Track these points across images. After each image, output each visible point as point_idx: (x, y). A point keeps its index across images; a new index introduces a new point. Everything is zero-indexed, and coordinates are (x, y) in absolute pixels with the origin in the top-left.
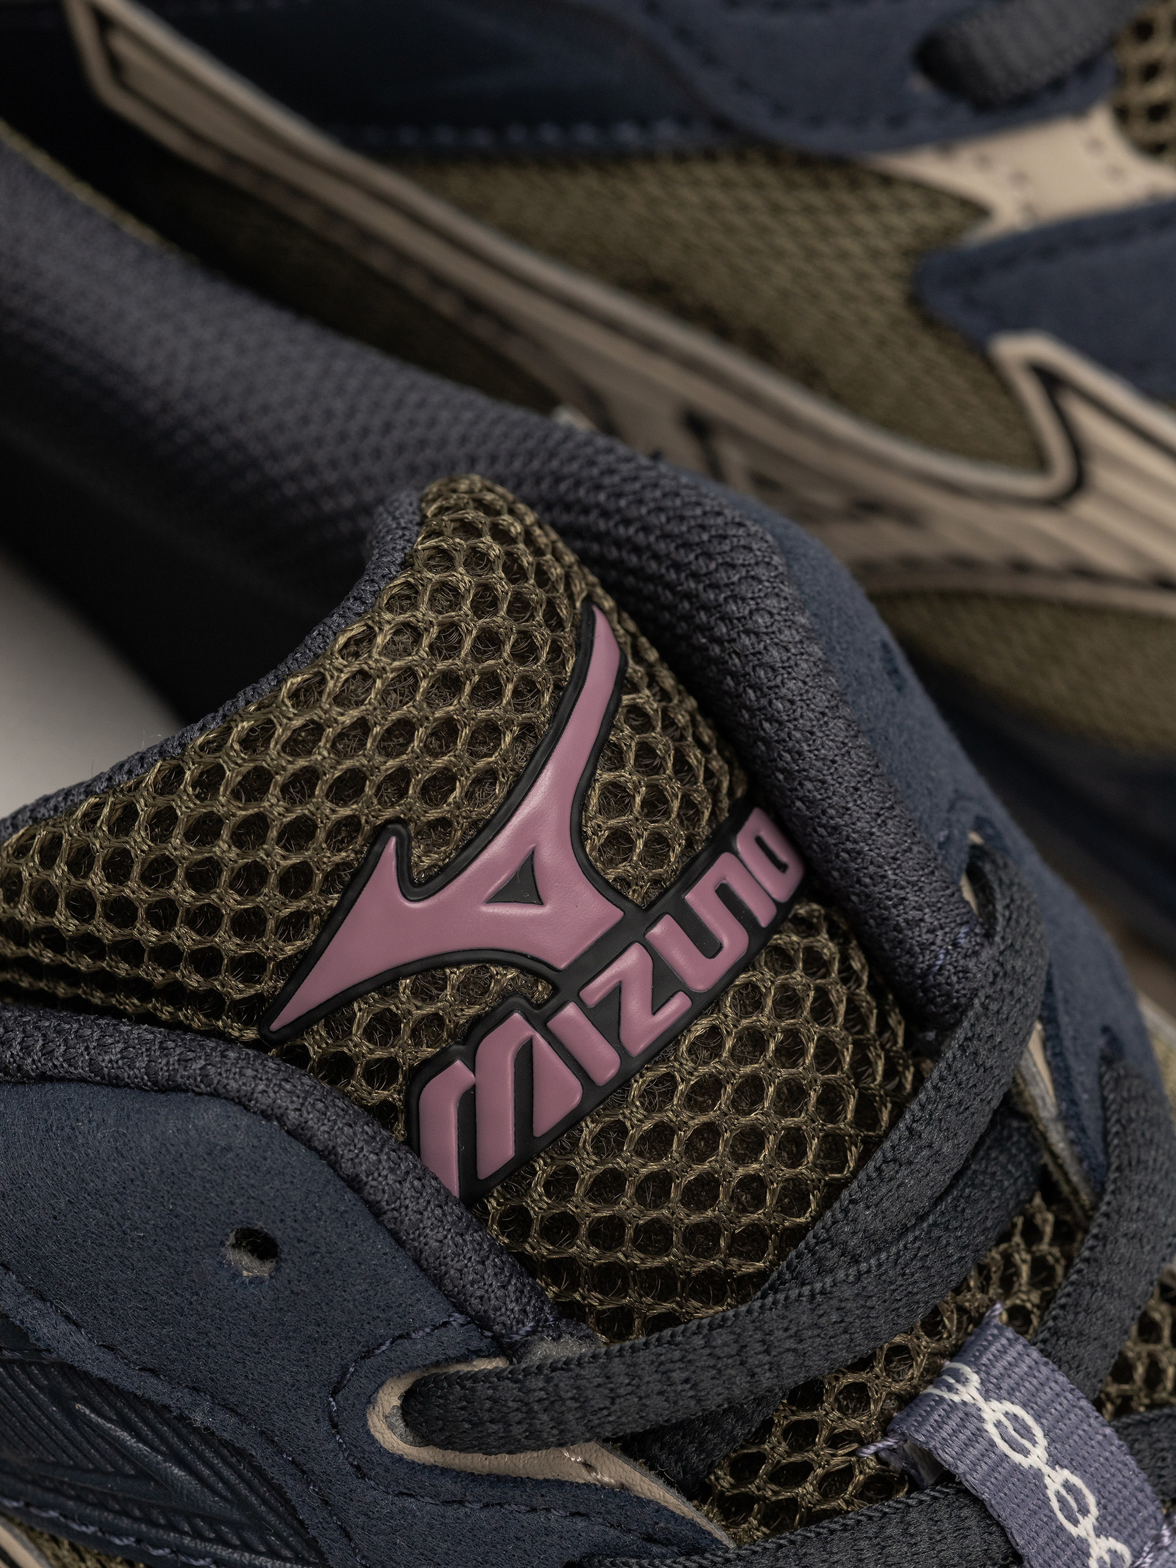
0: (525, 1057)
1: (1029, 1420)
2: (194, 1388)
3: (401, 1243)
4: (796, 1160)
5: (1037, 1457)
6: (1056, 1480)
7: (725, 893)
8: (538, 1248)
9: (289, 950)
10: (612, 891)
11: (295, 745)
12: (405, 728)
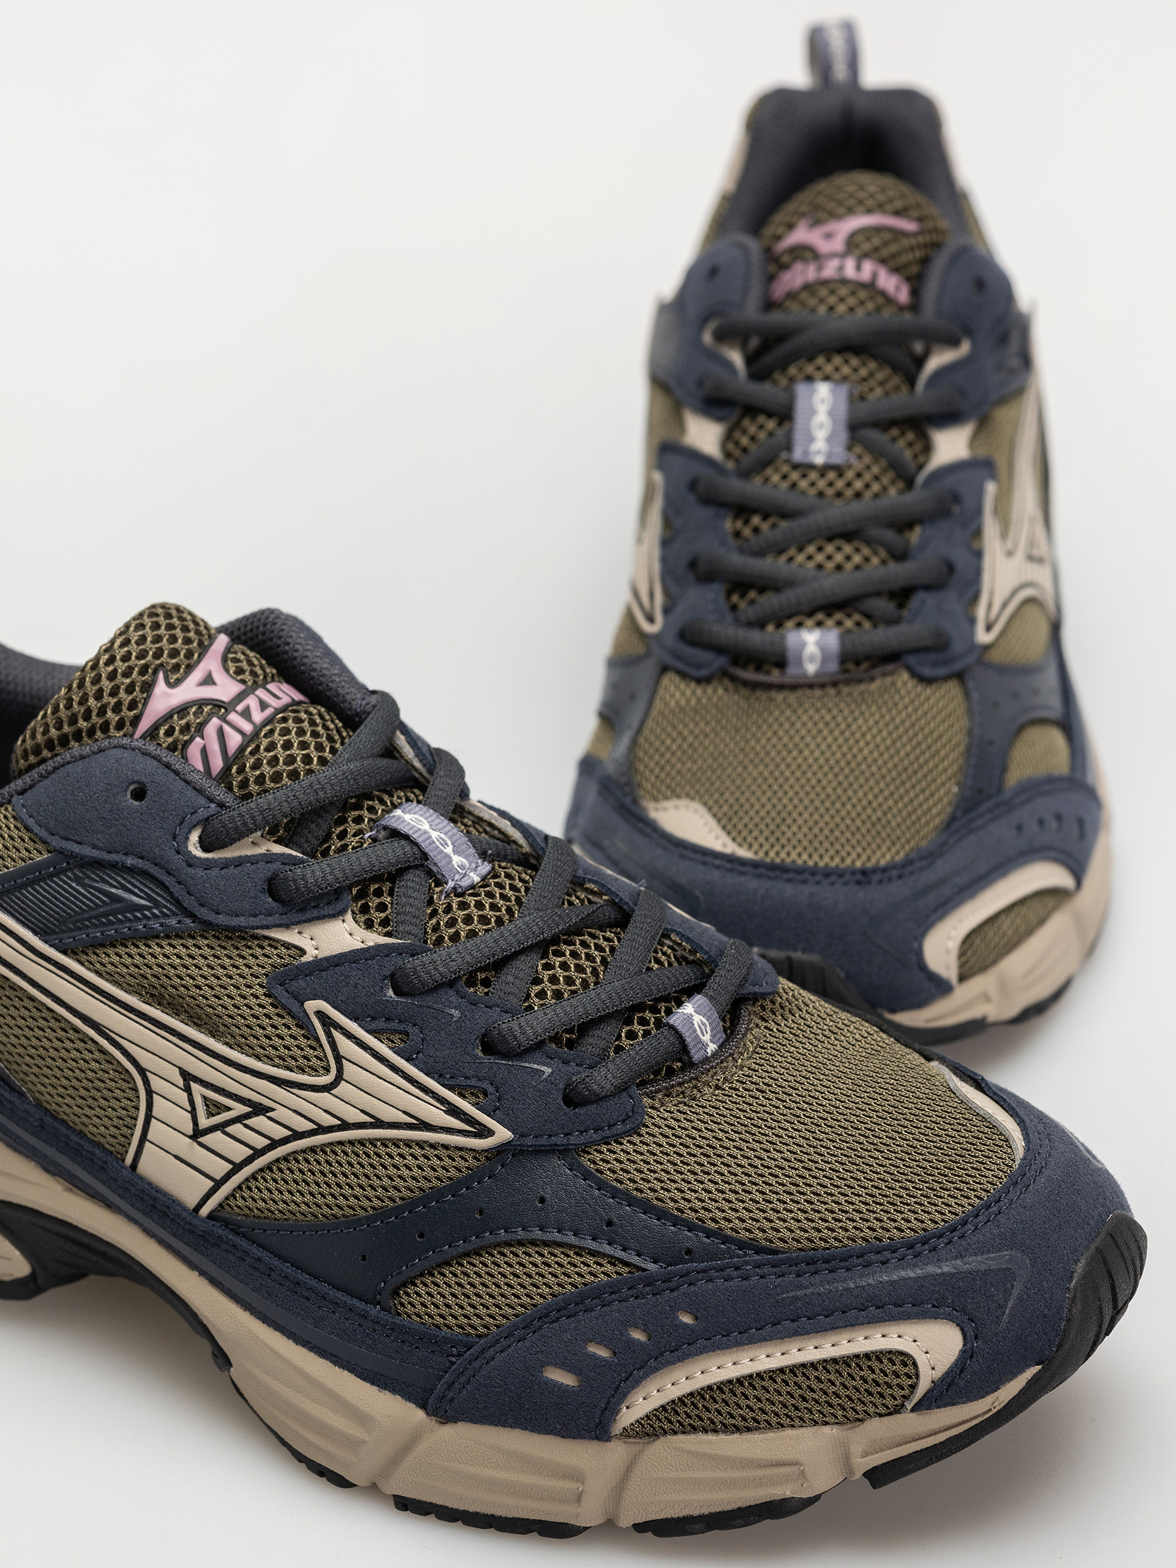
0: (221, 733)
1: (423, 821)
3: (187, 783)
5: (426, 827)
6: (434, 834)
9: (133, 714)
10: (243, 682)
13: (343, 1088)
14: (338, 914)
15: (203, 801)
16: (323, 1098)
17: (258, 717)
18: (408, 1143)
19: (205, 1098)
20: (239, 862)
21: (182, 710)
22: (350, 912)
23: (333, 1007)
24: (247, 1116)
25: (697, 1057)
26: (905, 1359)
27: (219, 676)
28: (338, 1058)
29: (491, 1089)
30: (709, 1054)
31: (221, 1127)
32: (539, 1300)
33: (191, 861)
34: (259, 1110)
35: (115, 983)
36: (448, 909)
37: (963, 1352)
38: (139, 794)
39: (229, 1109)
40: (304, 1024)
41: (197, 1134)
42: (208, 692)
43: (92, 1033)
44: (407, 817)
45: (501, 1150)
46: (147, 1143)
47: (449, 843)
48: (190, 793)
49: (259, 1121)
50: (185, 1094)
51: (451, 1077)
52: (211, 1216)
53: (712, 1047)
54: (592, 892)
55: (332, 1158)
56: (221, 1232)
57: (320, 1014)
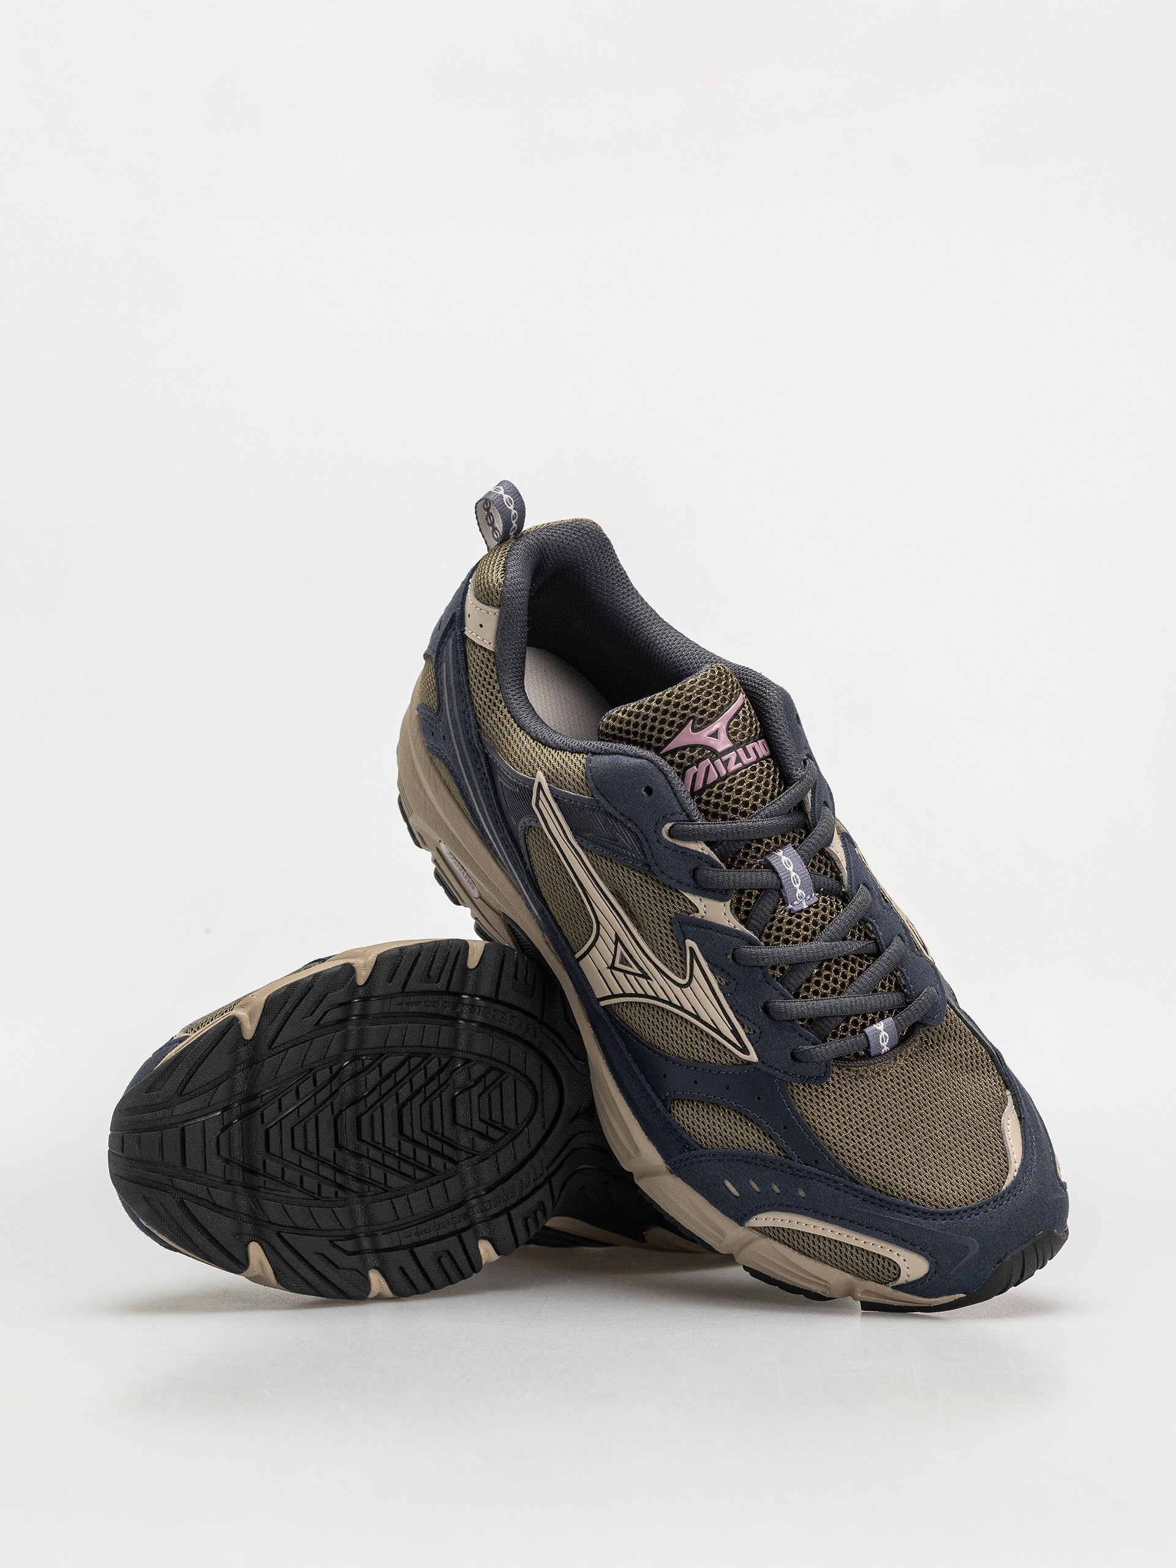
0: (708, 768)
1: (791, 862)
2: (622, 814)
3: (676, 796)
4: (759, 791)
5: (791, 869)
6: (793, 874)
7: (754, 749)
8: (703, 806)
9: (667, 738)
10: (733, 741)
11: (677, 697)
12: (699, 699)
13: (687, 990)
14: (722, 899)
15: (679, 809)
16: (677, 989)
17: (732, 767)
18: (707, 1035)
19: (622, 955)
20: (686, 851)
21: (693, 747)
22: (730, 901)
23: (699, 949)
24: (638, 975)
25: (873, 1052)
26: (897, 1267)
27: (723, 735)
28: (691, 975)
29: (758, 1031)
30: (882, 1053)
31: (625, 972)
32: (736, 1146)
33: (660, 840)
34: (645, 976)
35: (600, 876)
36: (781, 921)
37: (926, 1275)
38: (649, 791)
39: (631, 966)
40: (682, 948)
41: (612, 967)
42: (712, 742)
43: (580, 891)
44: (784, 859)
45: (749, 1063)
46: (588, 955)
47: (799, 881)
48: (675, 802)
49: (643, 981)
50: (614, 946)
51: (741, 1015)
52: (604, 1007)
53: (886, 1048)
54: (869, 929)
55: (670, 1019)
56: (606, 1019)
57: (691, 949)
